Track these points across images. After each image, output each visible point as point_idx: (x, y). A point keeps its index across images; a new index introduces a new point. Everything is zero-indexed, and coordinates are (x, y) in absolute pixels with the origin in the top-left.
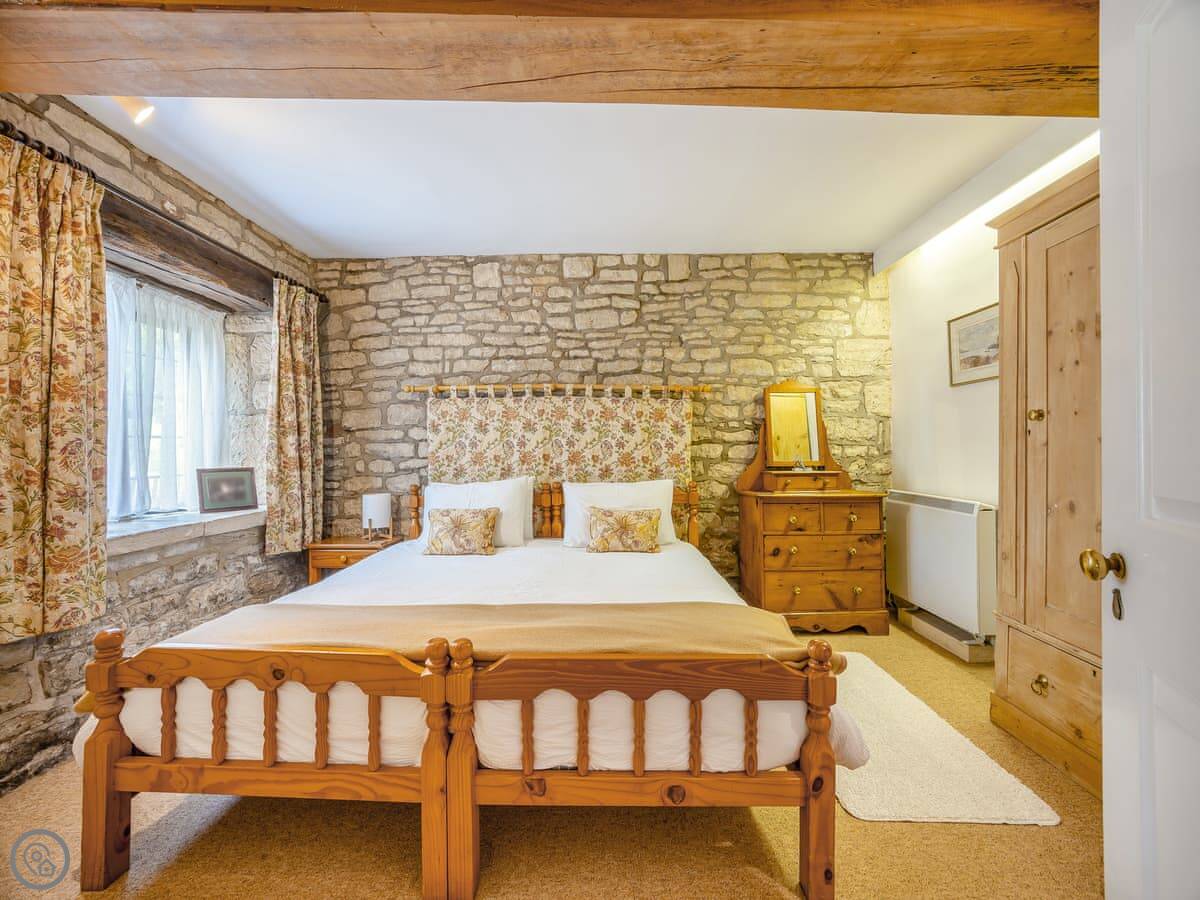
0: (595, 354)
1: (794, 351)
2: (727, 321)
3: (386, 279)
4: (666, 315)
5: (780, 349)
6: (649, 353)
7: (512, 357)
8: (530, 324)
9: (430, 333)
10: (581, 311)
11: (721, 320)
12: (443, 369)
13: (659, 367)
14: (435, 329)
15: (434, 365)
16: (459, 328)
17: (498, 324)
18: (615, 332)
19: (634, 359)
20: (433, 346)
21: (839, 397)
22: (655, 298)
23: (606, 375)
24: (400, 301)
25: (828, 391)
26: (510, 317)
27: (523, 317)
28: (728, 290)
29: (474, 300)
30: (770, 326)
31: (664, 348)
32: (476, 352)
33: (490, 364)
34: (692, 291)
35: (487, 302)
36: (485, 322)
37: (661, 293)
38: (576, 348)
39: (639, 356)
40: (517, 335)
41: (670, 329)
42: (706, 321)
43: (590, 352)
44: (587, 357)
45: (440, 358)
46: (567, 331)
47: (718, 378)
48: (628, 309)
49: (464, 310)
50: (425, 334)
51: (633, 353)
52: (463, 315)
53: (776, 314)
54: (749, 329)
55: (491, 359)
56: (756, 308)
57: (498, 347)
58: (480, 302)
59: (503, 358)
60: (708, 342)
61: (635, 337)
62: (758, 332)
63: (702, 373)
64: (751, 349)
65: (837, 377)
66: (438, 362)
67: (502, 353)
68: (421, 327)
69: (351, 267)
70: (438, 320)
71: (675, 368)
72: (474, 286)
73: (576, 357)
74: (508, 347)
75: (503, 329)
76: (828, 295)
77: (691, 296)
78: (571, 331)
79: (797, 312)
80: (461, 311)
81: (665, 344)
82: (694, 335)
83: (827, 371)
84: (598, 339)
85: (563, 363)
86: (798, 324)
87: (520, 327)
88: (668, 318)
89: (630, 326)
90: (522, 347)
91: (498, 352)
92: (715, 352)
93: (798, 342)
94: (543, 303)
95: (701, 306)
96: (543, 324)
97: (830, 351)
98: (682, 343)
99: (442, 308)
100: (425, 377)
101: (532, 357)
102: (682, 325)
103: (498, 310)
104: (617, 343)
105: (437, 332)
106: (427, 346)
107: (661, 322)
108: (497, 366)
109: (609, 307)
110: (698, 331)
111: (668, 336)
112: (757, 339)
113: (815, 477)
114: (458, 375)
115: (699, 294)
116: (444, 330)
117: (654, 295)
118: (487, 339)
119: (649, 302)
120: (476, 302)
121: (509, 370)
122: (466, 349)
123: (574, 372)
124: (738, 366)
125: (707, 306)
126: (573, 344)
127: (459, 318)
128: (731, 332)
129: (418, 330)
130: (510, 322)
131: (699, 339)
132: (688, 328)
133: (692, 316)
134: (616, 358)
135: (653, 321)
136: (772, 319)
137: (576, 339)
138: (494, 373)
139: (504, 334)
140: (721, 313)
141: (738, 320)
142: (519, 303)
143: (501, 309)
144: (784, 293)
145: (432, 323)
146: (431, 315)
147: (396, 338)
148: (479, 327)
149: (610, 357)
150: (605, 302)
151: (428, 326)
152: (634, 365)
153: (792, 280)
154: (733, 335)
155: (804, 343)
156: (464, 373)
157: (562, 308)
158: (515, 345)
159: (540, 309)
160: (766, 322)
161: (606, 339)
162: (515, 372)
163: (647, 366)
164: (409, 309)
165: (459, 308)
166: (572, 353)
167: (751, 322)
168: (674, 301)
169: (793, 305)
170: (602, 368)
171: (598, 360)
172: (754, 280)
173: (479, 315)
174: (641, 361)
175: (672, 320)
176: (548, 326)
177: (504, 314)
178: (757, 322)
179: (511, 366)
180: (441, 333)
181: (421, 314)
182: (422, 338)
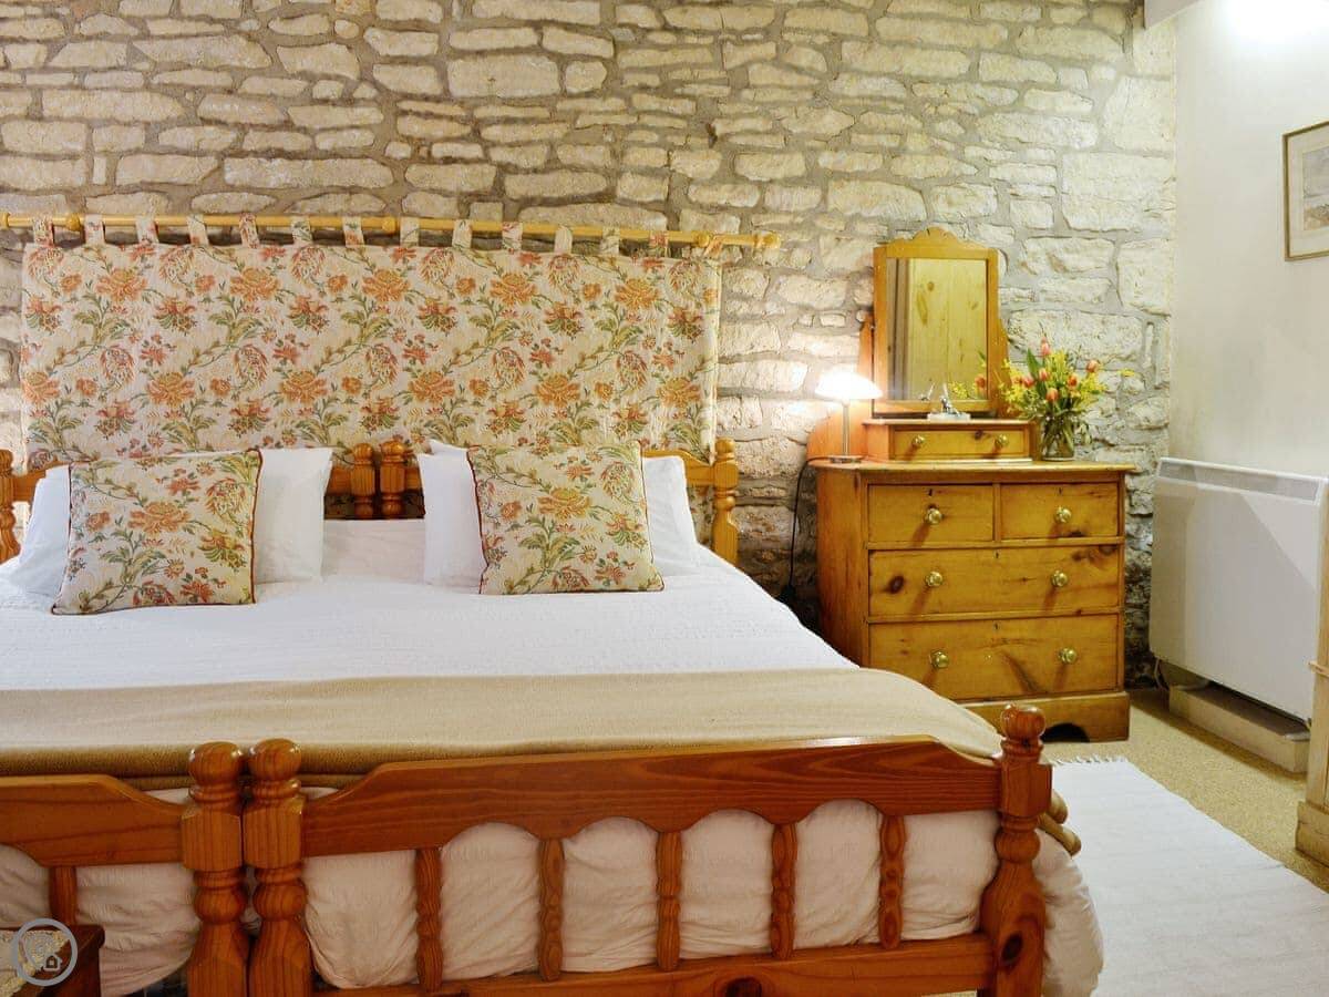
0: (498, 155)
1: (971, 170)
2: (821, 98)
4: (676, 75)
5: (942, 166)
6: (636, 157)
7: (281, 153)
8: (328, 77)
9: (51, 87)
10: (462, 54)
11: (808, 95)
12: (90, 173)
13: (655, 191)
14: (67, 78)
15: (64, 166)
16: (136, 79)
17: (241, 74)
18: (549, 107)
19: (596, 170)
20: (59, 119)
21: (1065, 270)
22: (653, 37)
23: (527, 202)
25: (1044, 258)
26: (276, 61)
27: (308, 60)
28: (825, 32)
31: (671, 148)
32: (185, 137)
33: (220, 168)
34: (740, 27)
35: (212, 21)
36: (205, 68)
37: (666, 28)
38: (448, 139)
39: (610, 162)
40: (291, 100)
41: (686, 107)
42: (775, 96)
43: (485, 149)
44: (478, 161)
45: (79, 148)
46: (426, 98)
47: (799, 220)
48: (587, 58)
49: (147, 36)
50: (38, 91)
51: (598, 155)
52: (143, 46)
53: (934, 92)
54: (872, 119)
55: (223, 155)
56: (888, 75)
57: (242, 128)
58: (190, 18)
59: (255, 153)
60: (779, 142)
61: (600, 120)
62: (891, 125)
63: (761, 208)
64: (876, 163)
65: (1061, 230)
66: (73, 157)
67: (254, 141)
68: (23, 72)
70: (73, 55)
71: (694, 193)
73: (448, 160)
74: (270, 128)
75: (254, 85)
76: (1049, 59)
77: (740, 39)
78: (438, 100)
79: (979, 90)
80: (137, 38)
81: (679, 141)
82: (749, 124)
83: (1042, 217)
84: (509, 121)
85: (414, 173)
87: (300, 85)
88: (682, 83)
89: (588, 95)
90: (304, 130)
91: (240, 140)
92: (796, 165)
93: (981, 152)
94: (363, 31)
95: (762, 61)
96: (362, 79)
97: (1050, 175)
98: (715, 139)
99: (86, 28)
100: (37, 192)
101: (334, 154)
102: (716, 100)
103: (242, 41)
104: (558, 131)
105: (71, 86)
106: (41, 119)
107: (664, 91)
108: (235, 171)
109: (538, 50)
110: (751, 115)
111: (680, 124)
112: (890, 142)
113: (979, 431)
114: (131, 190)
115: (757, 36)
116: (90, 81)
117: (649, 30)
118: (210, 107)
119: (639, 45)
120: (181, 18)
121: (272, 184)
122: (152, 129)
123: (446, 194)
124: (844, 198)
125: (776, 61)
126: (439, 129)
127: (134, 55)
128: (831, 122)
129: (15, 79)
130: (276, 69)
131: (757, 133)
132: (729, 109)
133: (738, 82)
134: (552, 165)
135: (644, 88)
137: (451, 118)
138: (232, 188)
139: (260, 98)
140: (806, 80)
141: (844, 97)
142: (302, 27)
143: (249, 37)
144: (951, 48)
145: (57, 61)
146: (54, 46)
149: (539, 162)
150: (527, 37)
151: (45, 69)
152: (601, 184)
153: (970, 22)
154: (835, 130)
155: (994, 155)
156: (149, 187)
157: (414, 45)
158: (287, 125)
159: (356, 44)
161: (526, 121)
162: (289, 188)
163: (627, 186)
165: (133, 31)
166: (439, 151)
167: (877, 103)
168: (695, 46)
169: (972, 75)
170: (515, 186)
171: (504, 169)
172: (885, 13)
173: (191, 49)
174: (614, 174)
175: (690, 89)
176: (375, 84)
177: (258, 51)
178: (892, 106)
179: (278, 174)
180: (81, 87)
181: (24, 41)
182: (27, 98)
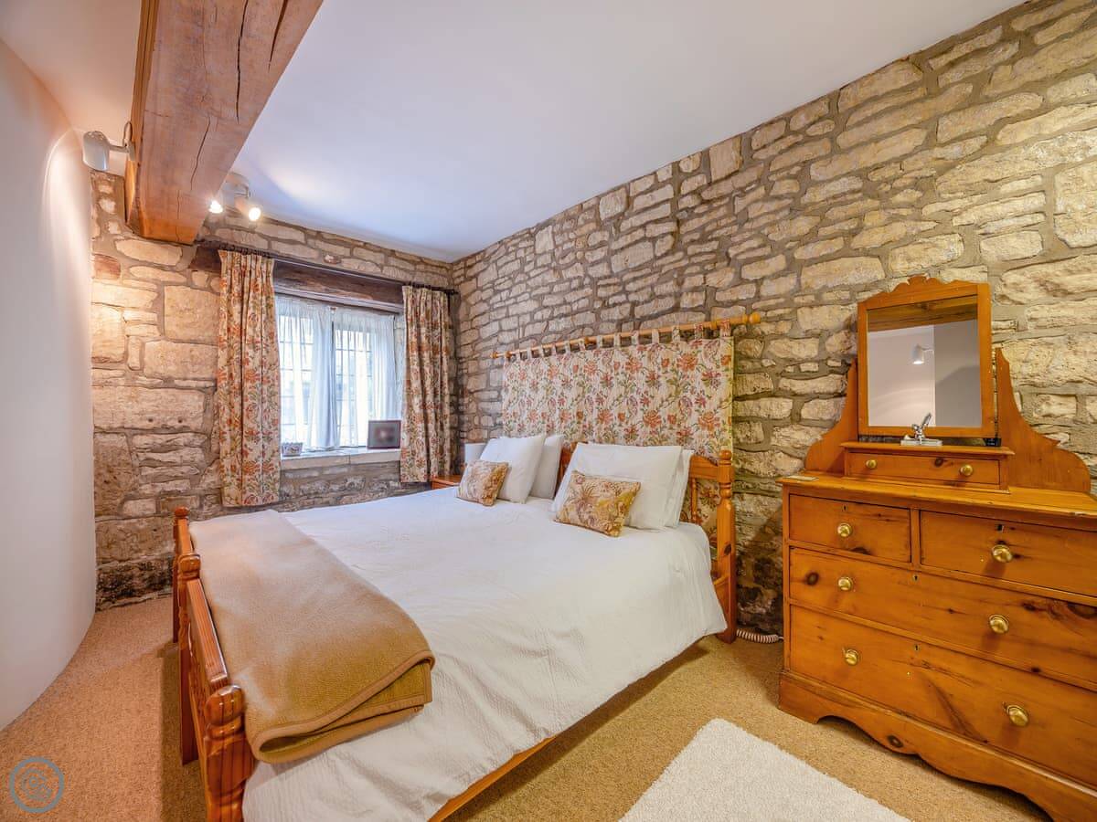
0: (632, 297)
2: (795, 210)
3: (485, 266)
4: (708, 228)
5: (899, 229)
6: (688, 284)
7: (563, 315)
8: (575, 278)
9: (510, 305)
10: (616, 252)
11: (786, 212)
12: (519, 334)
13: (700, 299)
14: (513, 300)
15: (514, 333)
16: (528, 296)
17: (552, 285)
18: (651, 266)
19: (670, 295)
20: (512, 316)
21: (1066, 293)
22: (696, 211)
23: (643, 319)
24: (493, 282)
25: (1032, 286)
26: (562, 276)
27: (569, 273)
28: (797, 164)
29: (536, 267)
30: (878, 197)
31: (705, 273)
32: (539, 315)
33: (548, 325)
34: (742, 185)
35: (545, 266)
36: (544, 286)
37: (703, 202)
38: (614, 295)
39: (677, 289)
40: (566, 292)
41: (714, 245)
42: (763, 221)
43: (627, 296)
44: (624, 303)
45: (517, 325)
46: (606, 277)
47: (782, 300)
48: (664, 235)
49: (530, 278)
50: (507, 307)
51: (669, 287)
52: (529, 282)
53: (888, 172)
54: (836, 213)
55: (548, 320)
56: (848, 174)
57: (553, 307)
58: (540, 267)
59: (556, 317)
60: (767, 250)
61: (672, 267)
62: (850, 212)
63: (758, 297)
64: (838, 244)
65: (1057, 252)
66: (515, 329)
68: (505, 301)
69: (469, 263)
70: (514, 291)
71: (720, 297)
72: (535, 254)
73: (615, 305)
74: (561, 305)
75: (556, 289)
77: (743, 192)
78: (610, 277)
79: (938, 152)
80: (528, 280)
81: (708, 267)
82: (746, 245)
83: (1027, 245)
84: (635, 279)
85: (604, 313)
86: (941, 173)
87: (568, 284)
88: (711, 232)
89: (666, 254)
90: (569, 304)
91: (552, 313)
92: (779, 262)
93: (940, 206)
94: (583, 254)
95: (756, 201)
96: (585, 276)
97: (1037, 201)
98: (730, 259)
99: (516, 280)
100: (508, 344)
101: (578, 312)
102: (730, 236)
103: (553, 271)
104: (654, 279)
106: (509, 317)
107: (702, 241)
108: (553, 326)
109: (644, 239)
110: (750, 238)
111: (713, 256)
112: (852, 225)
113: (939, 459)
114: (527, 339)
115: (753, 186)
116: (518, 299)
117: (694, 208)
118: (547, 301)
119: (690, 218)
121: (561, 329)
122: (532, 314)
123: (612, 321)
124: (814, 277)
125: (767, 198)
126: (612, 290)
127: (527, 286)
128: (803, 225)
129: (502, 304)
130: (561, 280)
131: (753, 249)
132: (737, 239)
133: (743, 219)
134: (653, 297)
135: (693, 242)
136: (879, 183)
137: (615, 284)
138: (551, 333)
139: (557, 293)
140: (788, 201)
141: (815, 203)
142: (567, 260)
143: (554, 269)
144: (906, 129)
145: (511, 295)
146: (510, 289)
147: (492, 313)
148: (539, 291)
149: (646, 297)
150: (639, 234)
151: (509, 298)
152: (670, 302)
154: (806, 230)
155: (956, 205)
156: (532, 337)
157: (599, 254)
158: (565, 303)
159: (582, 261)
160: (870, 191)
161: (642, 277)
162: (565, 329)
163: (686, 301)
164: (498, 288)
165: (527, 277)
166: (611, 301)
167: (838, 200)
168: (720, 206)
169: (931, 141)
170: (639, 312)
171: (634, 304)
172: (845, 129)
173: (539, 279)
174: (678, 296)
175: (716, 234)
176: (589, 276)
177: (557, 274)
178: (849, 197)
179: (563, 324)
180: (516, 303)
181: (504, 290)
182: (505, 310)
